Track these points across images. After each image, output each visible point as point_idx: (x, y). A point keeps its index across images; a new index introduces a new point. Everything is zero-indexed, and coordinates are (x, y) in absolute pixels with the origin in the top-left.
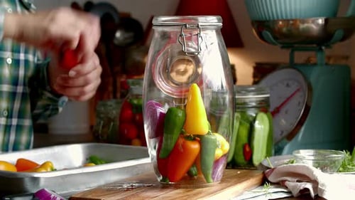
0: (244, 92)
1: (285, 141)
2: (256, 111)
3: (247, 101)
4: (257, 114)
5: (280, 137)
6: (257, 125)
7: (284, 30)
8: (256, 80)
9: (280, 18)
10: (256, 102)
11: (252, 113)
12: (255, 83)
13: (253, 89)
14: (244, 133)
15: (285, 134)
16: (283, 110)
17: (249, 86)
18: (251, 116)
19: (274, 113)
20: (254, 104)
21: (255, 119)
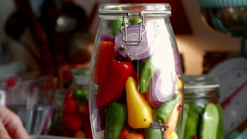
0: (192, 82)
1: (236, 133)
2: (205, 102)
3: (196, 91)
4: (206, 105)
5: (230, 129)
6: (206, 117)
7: (235, 17)
8: (207, 69)
9: (230, 4)
10: (205, 92)
11: (200, 104)
12: (205, 72)
13: (202, 79)
14: (193, 125)
15: (236, 125)
16: (233, 102)
17: (198, 76)
18: (200, 107)
19: (224, 105)
20: (203, 95)
21: (203, 111)
